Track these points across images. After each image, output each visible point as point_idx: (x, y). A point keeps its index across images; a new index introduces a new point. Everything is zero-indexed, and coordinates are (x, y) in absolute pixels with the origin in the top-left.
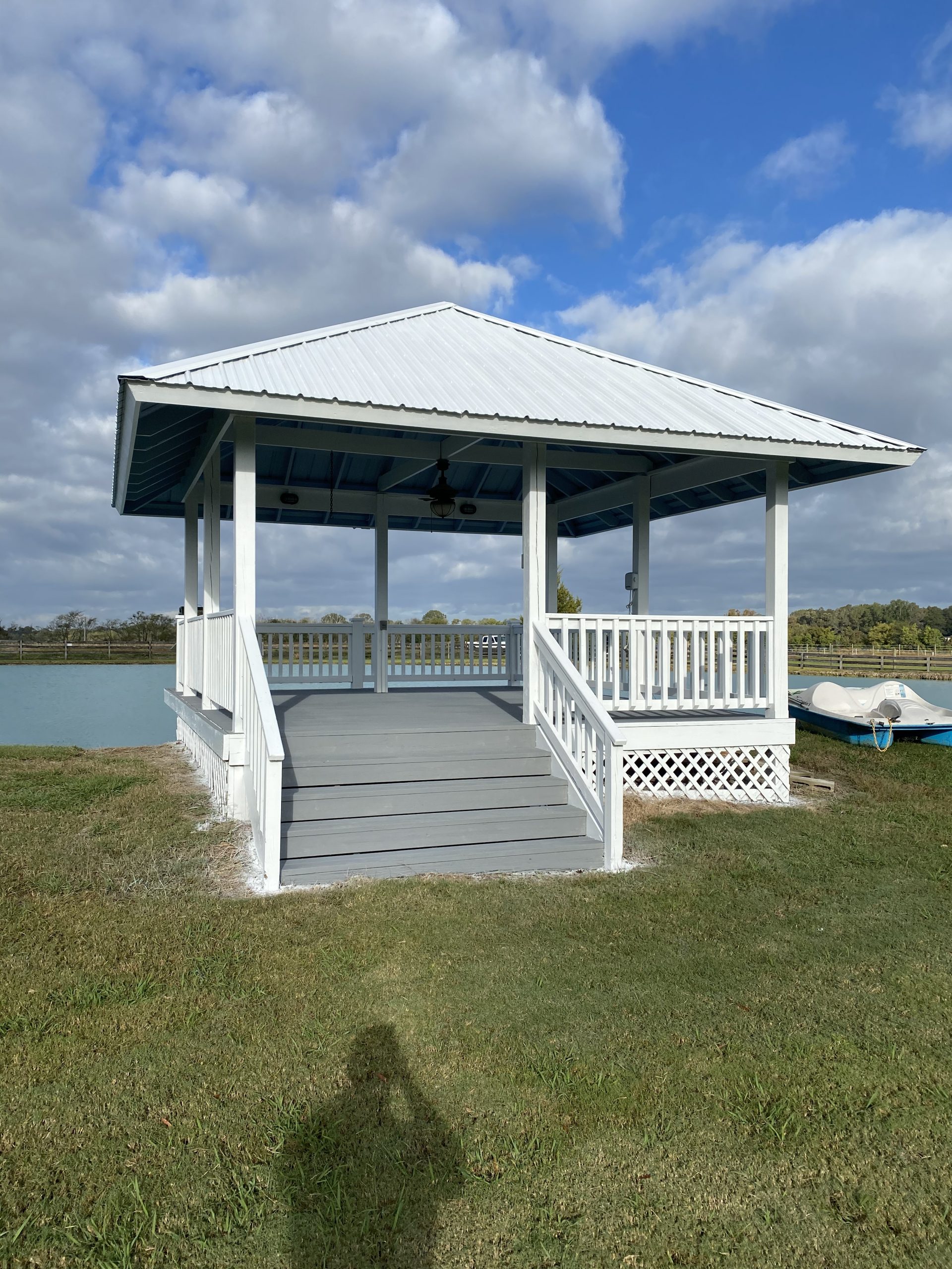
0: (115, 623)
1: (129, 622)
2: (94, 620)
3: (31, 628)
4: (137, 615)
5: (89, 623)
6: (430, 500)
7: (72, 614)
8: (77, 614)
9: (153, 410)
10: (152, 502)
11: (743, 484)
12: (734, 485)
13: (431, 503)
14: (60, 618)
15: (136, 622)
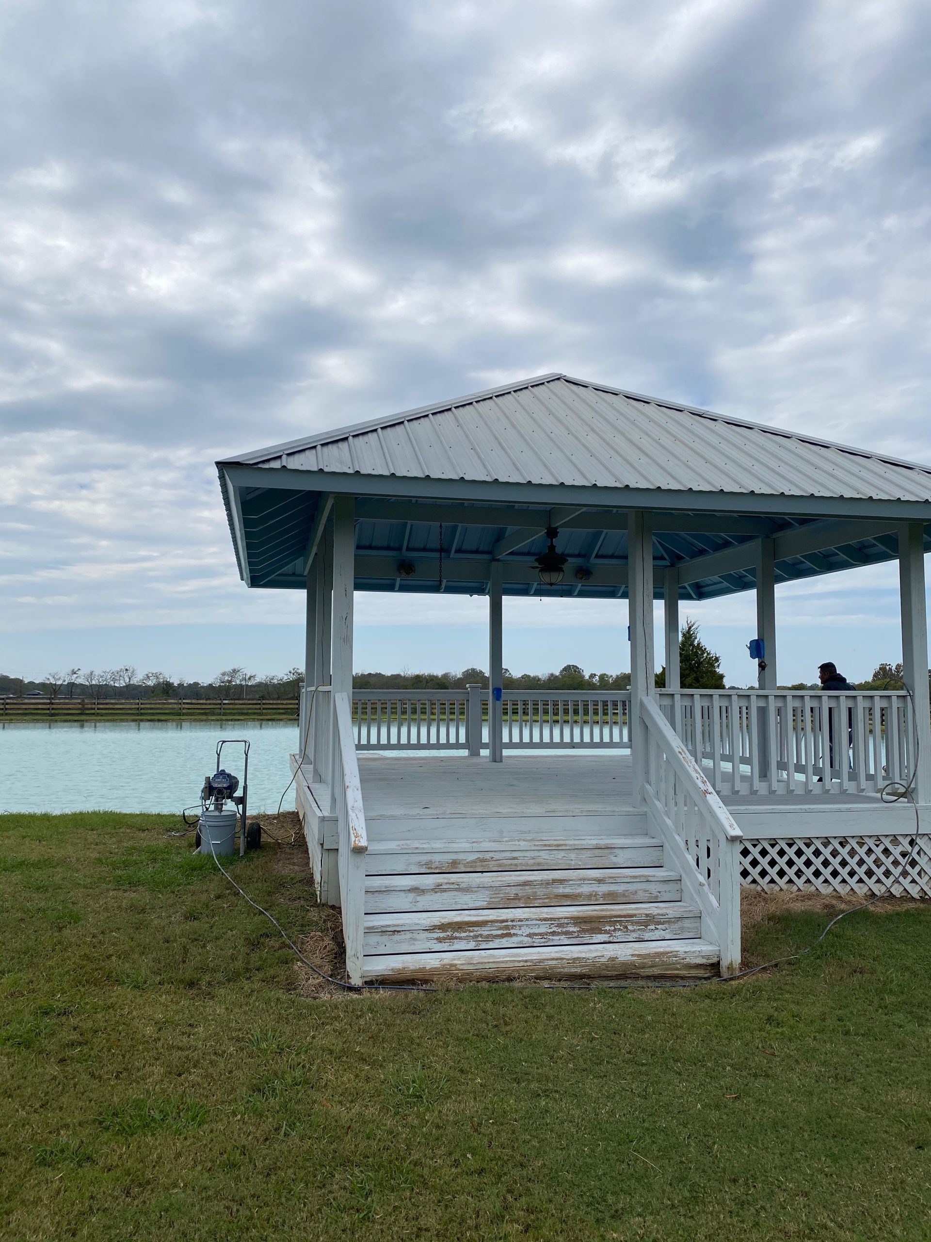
0: (272, 679)
1: (286, 678)
2: (254, 677)
3: (198, 684)
4: (293, 672)
5: (249, 679)
6: (537, 567)
7: (234, 671)
8: (239, 671)
9: (257, 493)
10: (279, 575)
11: (874, 545)
12: (865, 547)
13: (540, 571)
14: (224, 674)
15: (292, 677)
